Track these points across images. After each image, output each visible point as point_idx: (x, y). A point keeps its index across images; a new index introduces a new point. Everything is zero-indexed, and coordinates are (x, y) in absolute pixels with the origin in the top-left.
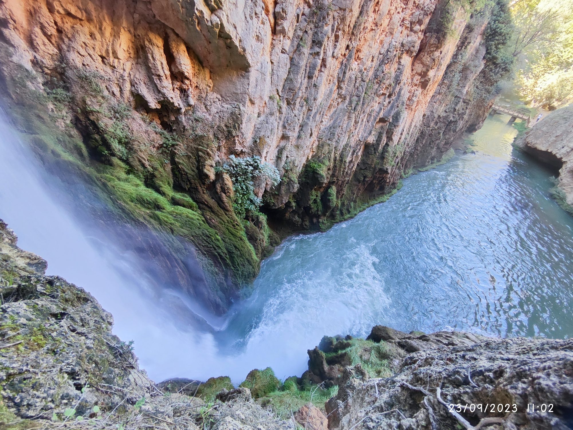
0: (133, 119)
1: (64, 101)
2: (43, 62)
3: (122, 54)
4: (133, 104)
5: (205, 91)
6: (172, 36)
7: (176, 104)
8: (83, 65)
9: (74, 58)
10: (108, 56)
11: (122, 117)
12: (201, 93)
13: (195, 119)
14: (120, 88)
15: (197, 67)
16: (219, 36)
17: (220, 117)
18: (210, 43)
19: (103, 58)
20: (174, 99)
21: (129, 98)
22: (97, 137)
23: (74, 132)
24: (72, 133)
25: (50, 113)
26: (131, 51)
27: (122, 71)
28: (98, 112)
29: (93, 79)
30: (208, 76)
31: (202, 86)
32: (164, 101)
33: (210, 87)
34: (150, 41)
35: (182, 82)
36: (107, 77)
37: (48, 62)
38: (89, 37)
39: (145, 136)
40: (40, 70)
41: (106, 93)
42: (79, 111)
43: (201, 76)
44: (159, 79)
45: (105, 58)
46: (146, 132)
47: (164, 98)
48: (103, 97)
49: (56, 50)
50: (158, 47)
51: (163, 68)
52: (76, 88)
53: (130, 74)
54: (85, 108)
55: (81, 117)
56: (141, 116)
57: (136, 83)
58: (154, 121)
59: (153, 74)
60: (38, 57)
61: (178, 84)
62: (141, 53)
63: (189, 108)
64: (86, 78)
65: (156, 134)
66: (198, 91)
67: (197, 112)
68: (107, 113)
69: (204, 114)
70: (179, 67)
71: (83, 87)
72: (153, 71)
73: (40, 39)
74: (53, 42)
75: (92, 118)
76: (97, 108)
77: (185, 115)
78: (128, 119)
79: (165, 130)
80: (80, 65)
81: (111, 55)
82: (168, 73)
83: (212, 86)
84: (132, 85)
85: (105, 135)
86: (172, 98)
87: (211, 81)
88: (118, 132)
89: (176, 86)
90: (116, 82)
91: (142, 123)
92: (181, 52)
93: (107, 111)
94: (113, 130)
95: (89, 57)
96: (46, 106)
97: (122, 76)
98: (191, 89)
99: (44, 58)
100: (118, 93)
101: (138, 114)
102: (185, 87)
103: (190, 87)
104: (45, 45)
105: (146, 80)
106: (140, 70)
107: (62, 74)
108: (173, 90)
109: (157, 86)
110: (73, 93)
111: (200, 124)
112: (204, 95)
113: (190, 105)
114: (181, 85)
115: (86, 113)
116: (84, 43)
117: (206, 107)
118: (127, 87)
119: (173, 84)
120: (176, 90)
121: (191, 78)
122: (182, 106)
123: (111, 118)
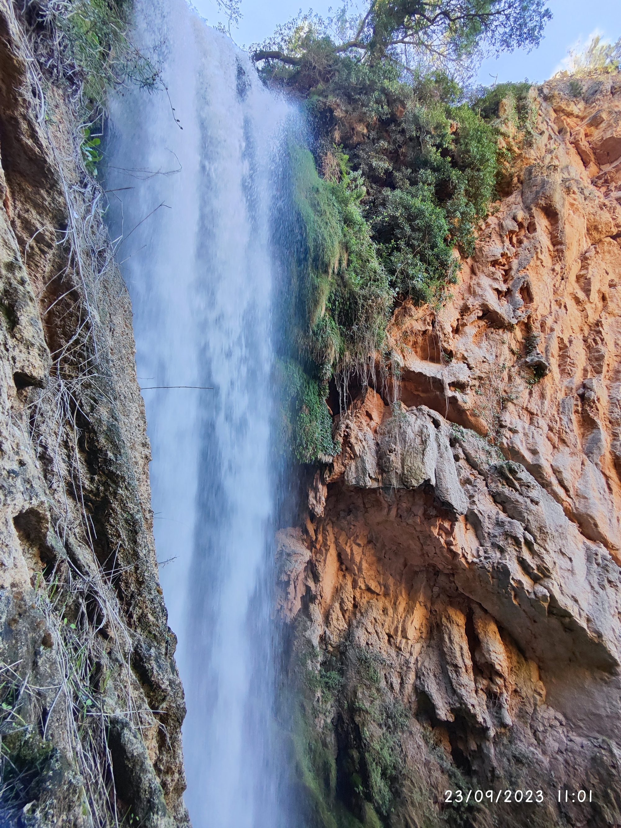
0: (411, 733)
1: (334, 689)
2: (329, 637)
3: (412, 633)
4: (414, 706)
5: (532, 701)
6: (478, 611)
7: (480, 720)
8: (367, 644)
9: (361, 636)
10: (396, 635)
11: (396, 727)
12: (524, 704)
13: (514, 757)
14: (402, 679)
15: (515, 658)
16: (549, 612)
17: (566, 761)
18: (535, 621)
19: (389, 636)
20: (477, 708)
21: (410, 696)
22: (355, 754)
23: (331, 739)
24: (328, 739)
25: (315, 703)
26: (424, 630)
27: (408, 655)
28: (367, 712)
29: (373, 663)
30: (535, 675)
31: (526, 691)
32: (460, 709)
33: (540, 694)
34: (449, 619)
35: (492, 680)
36: (388, 662)
37: (334, 639)
38: (381, 612)
39: (423, 771)
40: (324, 647)
41: (383, 684)
42: (346, 707)
43: (523, 674)
44: (456, 672)
45: (392, 637)
46: (427, 764)
47: (461, 704)
48: (378, 690)
49: (346, 626)
50: (458, 625)
51: (462, 655)
52: (351, 673)
53: (417, 660)
54: (353, 703)
55: (345, 717)
56: (422, 730)
57: (423, 674)
58: (442, 745)
59: (448, 663)
60: (328, 633)
61: (485, 682)
62: (435, 632)
63: (503, 730)
64: (366, 661)
65: (442, 772)
66: (518, 699)
67: (518, 742)
68: (377, 716)
69: (532, 749)
70: (487, 656)
71: (359, 672)
72: (448, 658)
73: (336, 613)
74: (346, 617)
75: (357, 719)
76: (367, 705)
77: (495, 743)
78: (403, 732)
79: (458, 767)
80: (363, 644)
81: (399, 633)
82: (469, 663)
83: (543, 693)
84: (418, 677)
85: (367, 755)
86: (473, 706)
87: (541, 683)
88: (386, 753)
89: (481, 686)
90: (398, 670)
91: (422, 743)
92: (491, 634)
93: (377, 712)
94: (378, 747)
95: (375, 635)
96: (314, 692)
97: (407, 662)
98: (505, 695)
99: (332, 634)
100: (397, 687)
101: (418, 727)
102: (496, 689)
103: (504, 690)
104: (338, 619)
105: (438, 671)
106: (431, 656)
107: (343, 653)
108: (476, 692)
109: (451, 683)
110: (347, 679)
111: (525, 771)
112: (530, 710)
113: (504, 725)
114: (489, 685)
115: (353, 710)
116: (375, 619)
117: (535, 734)
118: (411, 678)
119: (476, 681)
120: (480, 692)
121: (506, 675)
122: (489, 724)
123: (380, 725)
